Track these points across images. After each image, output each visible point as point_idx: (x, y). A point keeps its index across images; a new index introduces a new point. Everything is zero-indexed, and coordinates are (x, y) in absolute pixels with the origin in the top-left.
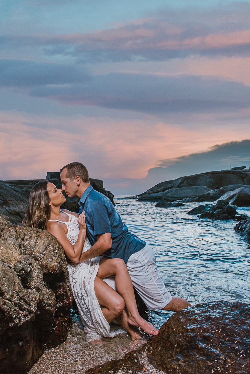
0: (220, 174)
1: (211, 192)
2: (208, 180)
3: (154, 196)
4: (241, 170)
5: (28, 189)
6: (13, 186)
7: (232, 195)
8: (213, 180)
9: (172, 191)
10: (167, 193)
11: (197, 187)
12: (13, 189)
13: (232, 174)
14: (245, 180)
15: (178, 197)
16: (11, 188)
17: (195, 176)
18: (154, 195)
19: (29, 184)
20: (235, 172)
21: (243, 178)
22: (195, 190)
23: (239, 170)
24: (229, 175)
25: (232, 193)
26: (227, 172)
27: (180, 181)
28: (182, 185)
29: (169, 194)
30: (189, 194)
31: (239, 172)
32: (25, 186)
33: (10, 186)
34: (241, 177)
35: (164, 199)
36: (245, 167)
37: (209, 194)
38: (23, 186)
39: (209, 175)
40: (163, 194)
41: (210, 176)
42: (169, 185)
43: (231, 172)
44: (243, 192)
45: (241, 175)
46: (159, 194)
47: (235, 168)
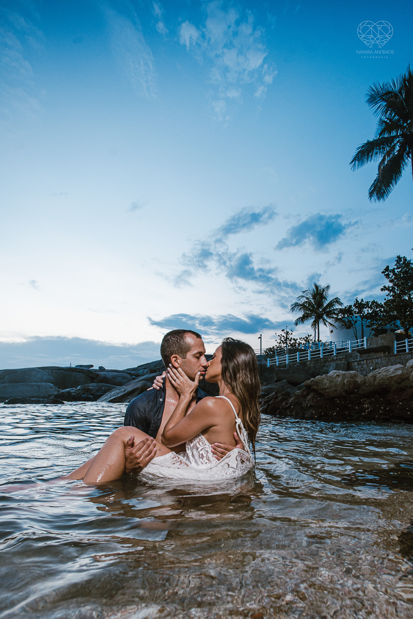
0: (63, 371)
4: (88, 369)
13: (80, 372)
17: (24, 371)
20: (82, 370)
23: (86, 369)
24: (74, 373)
26: (70, 370)
30: (27, 395)
34: (90, 377)
36: (92, 366)
39: (46, 370)
41: (47, 372)
43: (79, 370)
45: (91, 375)
47: (81, 366)
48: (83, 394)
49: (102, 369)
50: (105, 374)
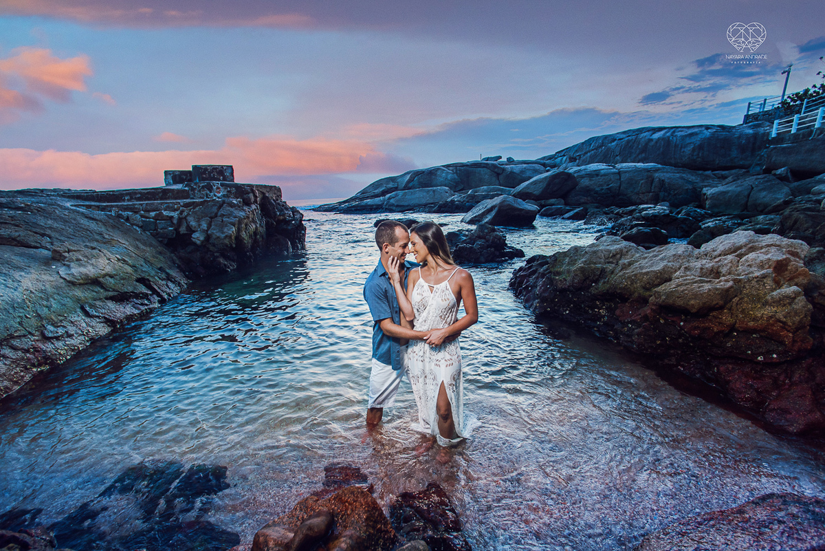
0: (467, 168)
1: (456, 197)
2: (449, 177)
3: (369, 203)
4: (495, 162)
5: (120, 212)
6: (83, 205)
7: (489, 206)
8: (456, 177)
9: (396, 195)
10: (389, 199)
11: (435, 188)
12: (83, 213)
13: (484, 167)
14: (501, 177)
15: (407, 206)
16: (78, 212)
17: (431, 171)
18: (369, 201)
19: (124, 200)
20: (487, 164)
21: (498, 174)
22: (431, 193)
23: (492, 162)
24: (479, 169)
25: (489, 203)
26: (476, 165)
27: (408, 177)
28: (411, 185)
29: (392, 201)
30: (424, 201)
31: (493, 165)
32: (112, 206)
33: (75, 206)
34: (495, 172)
35: (386, 209)
36: (500, 157)
37: (453, 201)
38: (107, 206)
39: (451, 168)
40: (384, 200)
41: (452, 170)
42: (391, 185)
43: (482, 165)
44: (506, 203)
45: (496, 170)
46: (377, 200)
47: (488, 159)
48: (468, 202)
49: (510, 161)
50: (512, 168)
